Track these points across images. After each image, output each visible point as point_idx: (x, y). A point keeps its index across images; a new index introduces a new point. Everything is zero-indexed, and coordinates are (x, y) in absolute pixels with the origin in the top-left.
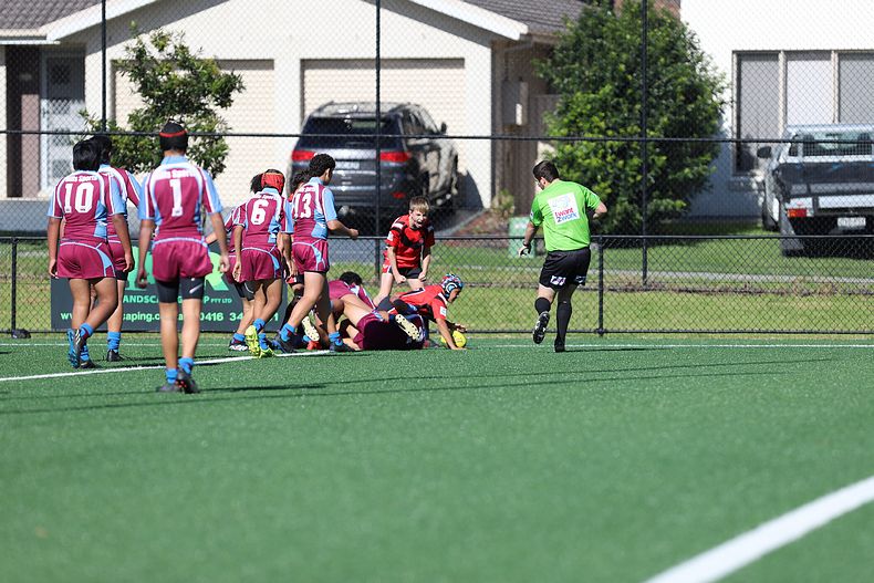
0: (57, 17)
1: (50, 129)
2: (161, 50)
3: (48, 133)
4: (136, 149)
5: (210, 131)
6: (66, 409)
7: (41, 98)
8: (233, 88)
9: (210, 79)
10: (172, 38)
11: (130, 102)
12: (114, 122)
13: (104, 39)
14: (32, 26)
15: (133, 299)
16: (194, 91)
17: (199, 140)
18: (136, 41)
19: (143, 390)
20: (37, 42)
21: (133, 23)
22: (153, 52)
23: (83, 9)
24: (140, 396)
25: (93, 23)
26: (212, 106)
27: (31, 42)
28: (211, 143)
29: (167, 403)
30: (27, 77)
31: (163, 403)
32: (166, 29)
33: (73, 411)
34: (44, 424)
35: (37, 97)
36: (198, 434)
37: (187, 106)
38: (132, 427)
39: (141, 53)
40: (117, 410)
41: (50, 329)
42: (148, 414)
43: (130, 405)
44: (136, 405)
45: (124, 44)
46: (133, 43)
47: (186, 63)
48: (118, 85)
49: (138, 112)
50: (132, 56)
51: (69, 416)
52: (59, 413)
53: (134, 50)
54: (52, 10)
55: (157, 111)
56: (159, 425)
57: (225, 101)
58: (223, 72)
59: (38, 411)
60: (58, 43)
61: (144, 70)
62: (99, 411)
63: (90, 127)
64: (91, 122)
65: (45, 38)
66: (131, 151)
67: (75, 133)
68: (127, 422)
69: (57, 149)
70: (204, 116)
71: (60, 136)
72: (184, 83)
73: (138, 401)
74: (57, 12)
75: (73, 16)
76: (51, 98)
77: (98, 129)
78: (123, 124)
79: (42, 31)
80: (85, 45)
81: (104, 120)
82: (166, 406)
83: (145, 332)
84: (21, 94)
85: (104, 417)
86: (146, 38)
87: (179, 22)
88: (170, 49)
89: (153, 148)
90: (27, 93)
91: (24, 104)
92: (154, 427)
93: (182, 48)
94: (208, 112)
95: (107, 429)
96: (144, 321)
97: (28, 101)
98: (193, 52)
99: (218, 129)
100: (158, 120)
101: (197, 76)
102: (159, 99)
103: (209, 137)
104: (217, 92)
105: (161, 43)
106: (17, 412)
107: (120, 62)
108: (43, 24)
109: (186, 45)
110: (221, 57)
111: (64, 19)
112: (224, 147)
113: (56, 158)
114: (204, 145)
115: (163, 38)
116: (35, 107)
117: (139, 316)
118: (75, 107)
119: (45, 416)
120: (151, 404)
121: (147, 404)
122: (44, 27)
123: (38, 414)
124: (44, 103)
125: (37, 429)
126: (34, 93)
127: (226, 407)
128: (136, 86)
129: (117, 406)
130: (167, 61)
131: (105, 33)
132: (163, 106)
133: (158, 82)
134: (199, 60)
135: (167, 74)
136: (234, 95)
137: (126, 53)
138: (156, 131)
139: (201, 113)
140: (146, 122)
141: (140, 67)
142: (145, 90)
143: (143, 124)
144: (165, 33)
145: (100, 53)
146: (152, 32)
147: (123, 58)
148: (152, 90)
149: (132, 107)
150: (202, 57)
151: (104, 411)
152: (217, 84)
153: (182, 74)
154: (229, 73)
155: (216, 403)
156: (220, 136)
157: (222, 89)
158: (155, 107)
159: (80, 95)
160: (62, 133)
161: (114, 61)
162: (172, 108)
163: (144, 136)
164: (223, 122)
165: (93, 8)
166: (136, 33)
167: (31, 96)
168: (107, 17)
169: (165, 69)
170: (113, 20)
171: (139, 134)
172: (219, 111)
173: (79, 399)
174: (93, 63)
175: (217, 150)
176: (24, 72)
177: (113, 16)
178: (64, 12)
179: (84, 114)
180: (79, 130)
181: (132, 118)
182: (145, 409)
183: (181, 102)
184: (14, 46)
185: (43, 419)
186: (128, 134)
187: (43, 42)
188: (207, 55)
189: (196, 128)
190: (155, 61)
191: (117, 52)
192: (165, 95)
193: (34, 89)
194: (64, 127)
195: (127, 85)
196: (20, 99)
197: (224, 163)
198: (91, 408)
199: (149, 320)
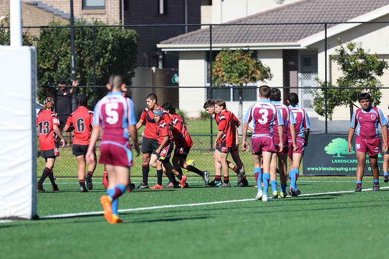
0: (305, 36)
1: (303, 86)
2: (351, 50)
3: (301, 88)
4: (340, 95)
5: (373, 86)
6: (309, 210)
7: (298, 72)
8: (384, 67)
9: (373, 63)
10: (356, 45)
11: (338, 74)
12: (330, 83)
13: (326, 46)
14: (294, 40)
15: (339, 161)
16: (366, 68)
17: (368, 90)
18: (340, 46)
19: (343, 202)
20: (296, 48)
21: (339, 39)
22: (348, 51)
23: (317, 32)
24: (342, 204)
25: (321, 39)
26: (374, 75)
27: (293, 48)
28: (374, 92)
29: (354, 207)
30: (292, 63)
31: (352, 207)
32: (353, 41)
33: (312, 211)
34: (299, 217)
35: (296, 72)
36: (368, 221)
37: (363, 75)
38: (338, 218)
39: (342, 52)
40: (331, 210)
41: (302, 175)
42: (345, 212)
43: (337, 208)
44: (340, 208)
45: (335, 48)
46: (339, 47)
47: (362, 56)
48: (332, 66)
49: (341, 78)
50: (338, 53)
51: (310, 213)
52: (306, 212)
53: (339, 51)
54: (303, 33)
55: (350, 78)
56: (350, 217)
57: (380, 73)
58: (379, 60)
59: (296, 211)
60: (306, 48)
61: (344, 60)
62: (324, 211)
63: (320, 85)
64: (320, 83)
65: (300, 46)
66: (338, 96)
67: (313, 88)
68: (336, 215)
69: (305, 95)
70: (371, 80)
71: (307, 89)
72: (362, 65)
73: (341, 207)
74: (305, 34)
75: (312, 36)
76: (302, 72)
77: (323, 86)
78: (335, 84)
79: (298, 43)
80: (318, 48)
81: (326, 82)
82: (353, 209)
83: (344, 176)
84: (289, 70)
85: (326, 214)
86: (345, 45)
87: (359, 38)
88: (355, 50)
89: (348, 94)
90: (292, 70)
91: (290, 75)
92: (348, 218)
93: (361, 49)
94: (373, 78)
95: (327, 219)
96: (344, 171)
97: (293, 74)
98: (365, 51)
99: (377, 85)
100: (350, 82)
101: (368, 62)
102: (350, 72)
103: (373, 89)
104: (376, 69)
105: (351, 47)
106: (288, 211)
107: (333, 56)
108: (299, 39)
109: (362, 48)
110: (378, 53)
111: (308, 37)
112: (380, 94)
113: (305, 99)
114: (371, 92)
115: (352, 45)
116: (295, 77)
117: (342, 169)
118: (313, 76)
119: (299, 213)
120: (347, 208)
121: (345, 208)
122: (299, 41)
123: (296, 212)
124: (300, 75)
125: (296, 219)
126: (295, 70)
127: (380, 209)
128: (340, 66)
129: (332, 209)
130: (354, 55)
131: (326, 43)
132: (352, 75)
133: (350, 65)
134: (368, 55)
135: (354, 61)
136: (384, 70)
137: (336, 52)
138: (349, 87)
139: (369, 78)
140: (345, 83)
141: (342, 58)
142: (344, 68)
143: (343, 84)
144: (353, 43)
145: (324, 52)
146: (347, 43)
147: (334, 54)
148: (347, 68)
149: (339, 76)
150: (370, 53)
151: (326, 211)
152: (376, 65)
153: (361, 61)
154: (382, 60)
155: (376, 207)
156: (378, 89)
157: (379, 68)
158: (348, 76)
159: (315, 71)
160: (308, 88)
161: (330, 56)
162: (356, 76)
163: (344, 89)
164: (379, 82)
165: (321, 32)
166: (340, 43)
167: (293, 72)
168: (327, 36)
169: (353, 59)
170: (330, 37)
171: (341, 88)
172: (377, 77)
173: (315, 205)
174: (321, 56)
175: (377, 94)
176: (290, 61)
177: (330, 36)
178: (308, 34)
179: (317, 79)
180: (315, 86)
181: (338, 81)
182: (344, 210)
183: (360, 73)
184: (286, 50)
185: (299, 214)
186: (337, 88)
187: (299, 48)
188: (372, 53)
189: (367, 85)
190: (349, 55)
191: (332, 51)
192: (353, 70)
193: (295, 68)
194: (308, 85)
195: (336, 66)
196: (289, 73)
197: (380, 100)
198: (320, 209)
199: (346, 171)
